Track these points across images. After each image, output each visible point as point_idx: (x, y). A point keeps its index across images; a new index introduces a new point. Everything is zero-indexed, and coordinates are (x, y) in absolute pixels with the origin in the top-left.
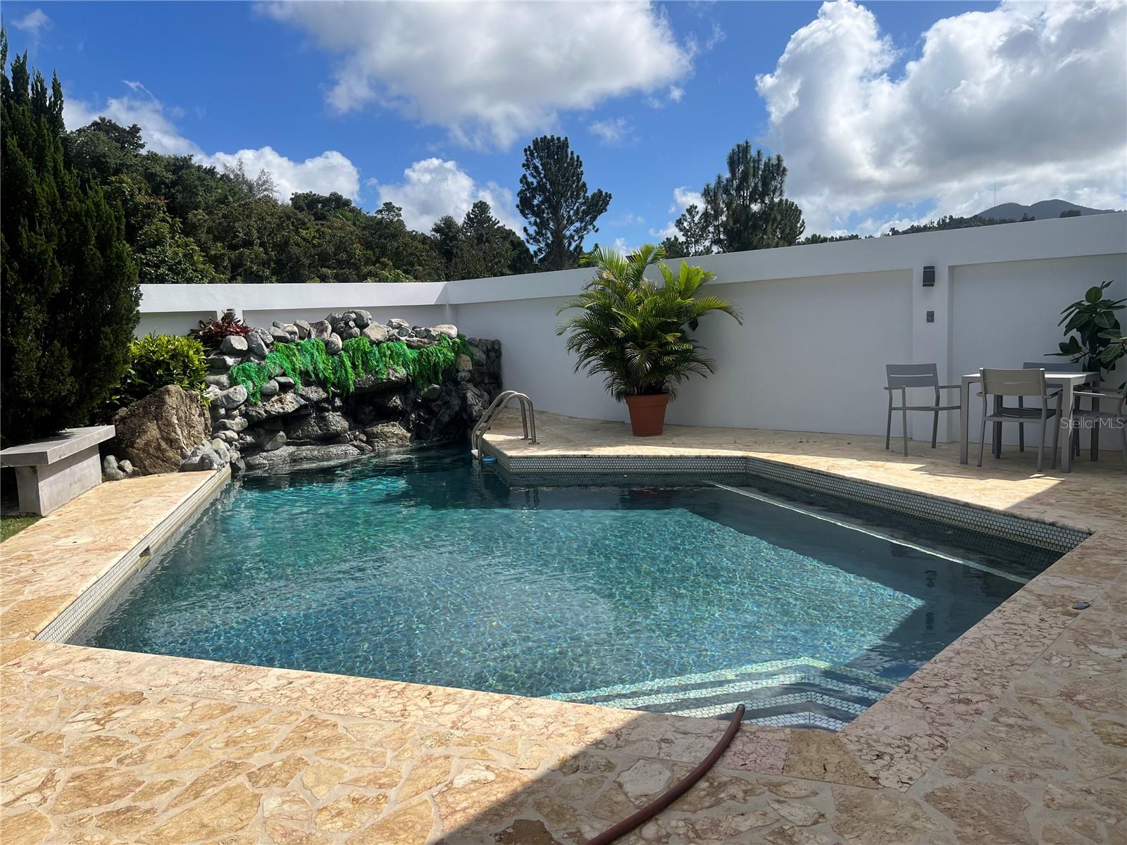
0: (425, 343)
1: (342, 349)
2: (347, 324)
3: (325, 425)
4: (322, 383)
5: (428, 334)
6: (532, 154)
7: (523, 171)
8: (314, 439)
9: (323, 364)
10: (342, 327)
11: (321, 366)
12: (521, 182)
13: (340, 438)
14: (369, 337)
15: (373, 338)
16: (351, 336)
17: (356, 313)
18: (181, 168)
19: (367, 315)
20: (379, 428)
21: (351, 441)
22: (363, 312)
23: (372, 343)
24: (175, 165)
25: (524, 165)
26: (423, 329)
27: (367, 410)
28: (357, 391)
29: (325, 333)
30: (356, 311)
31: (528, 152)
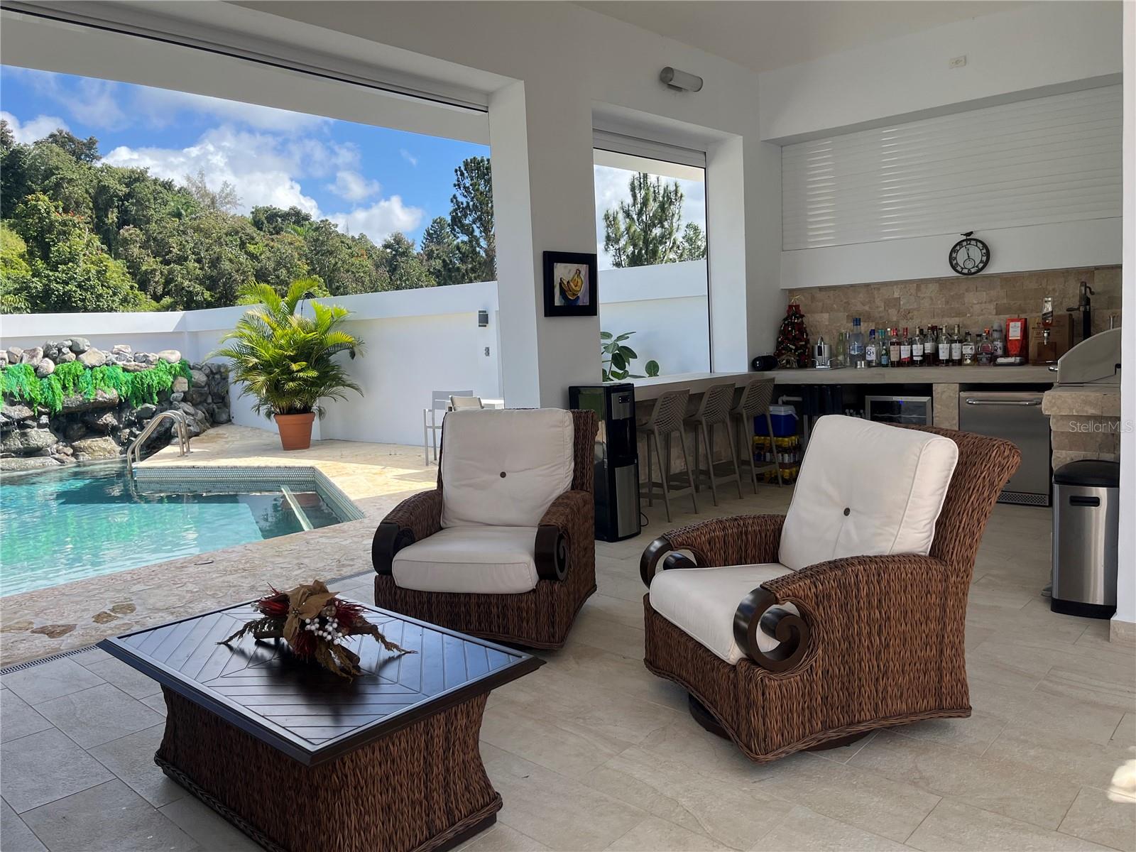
0: (141, 367)
1: (54, 373)
2: (60, 350)
3: (26, 440)
4: (30, 403)
5: (146, 360)
6: (462, 174)
7: (454, 191)
8: (14, 452)
9: (31, 387)
10: (55, 353)
11: (28, 388)
12: (452, 201)
13: (42, 452)
14: (83, 362)
15: (87, 363)
16: (64, 361)
17: (72, 341)
18: (137, 180)
19: (84, 344)
20: (88, 442)
21: (53, 454)
22: (80, 340)
23: (85, 367)
24: (130, 177)
25: (455, 185)
26: (142, 354)
27: (75, 427)
28: (66, 410)
29: (35, 358)
30: (73, 338)
31: (459, 173)
